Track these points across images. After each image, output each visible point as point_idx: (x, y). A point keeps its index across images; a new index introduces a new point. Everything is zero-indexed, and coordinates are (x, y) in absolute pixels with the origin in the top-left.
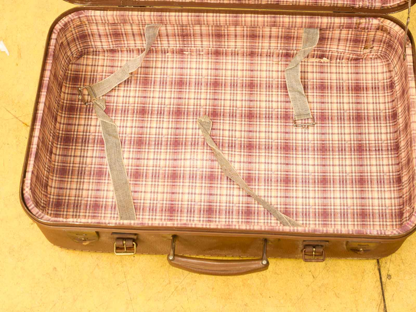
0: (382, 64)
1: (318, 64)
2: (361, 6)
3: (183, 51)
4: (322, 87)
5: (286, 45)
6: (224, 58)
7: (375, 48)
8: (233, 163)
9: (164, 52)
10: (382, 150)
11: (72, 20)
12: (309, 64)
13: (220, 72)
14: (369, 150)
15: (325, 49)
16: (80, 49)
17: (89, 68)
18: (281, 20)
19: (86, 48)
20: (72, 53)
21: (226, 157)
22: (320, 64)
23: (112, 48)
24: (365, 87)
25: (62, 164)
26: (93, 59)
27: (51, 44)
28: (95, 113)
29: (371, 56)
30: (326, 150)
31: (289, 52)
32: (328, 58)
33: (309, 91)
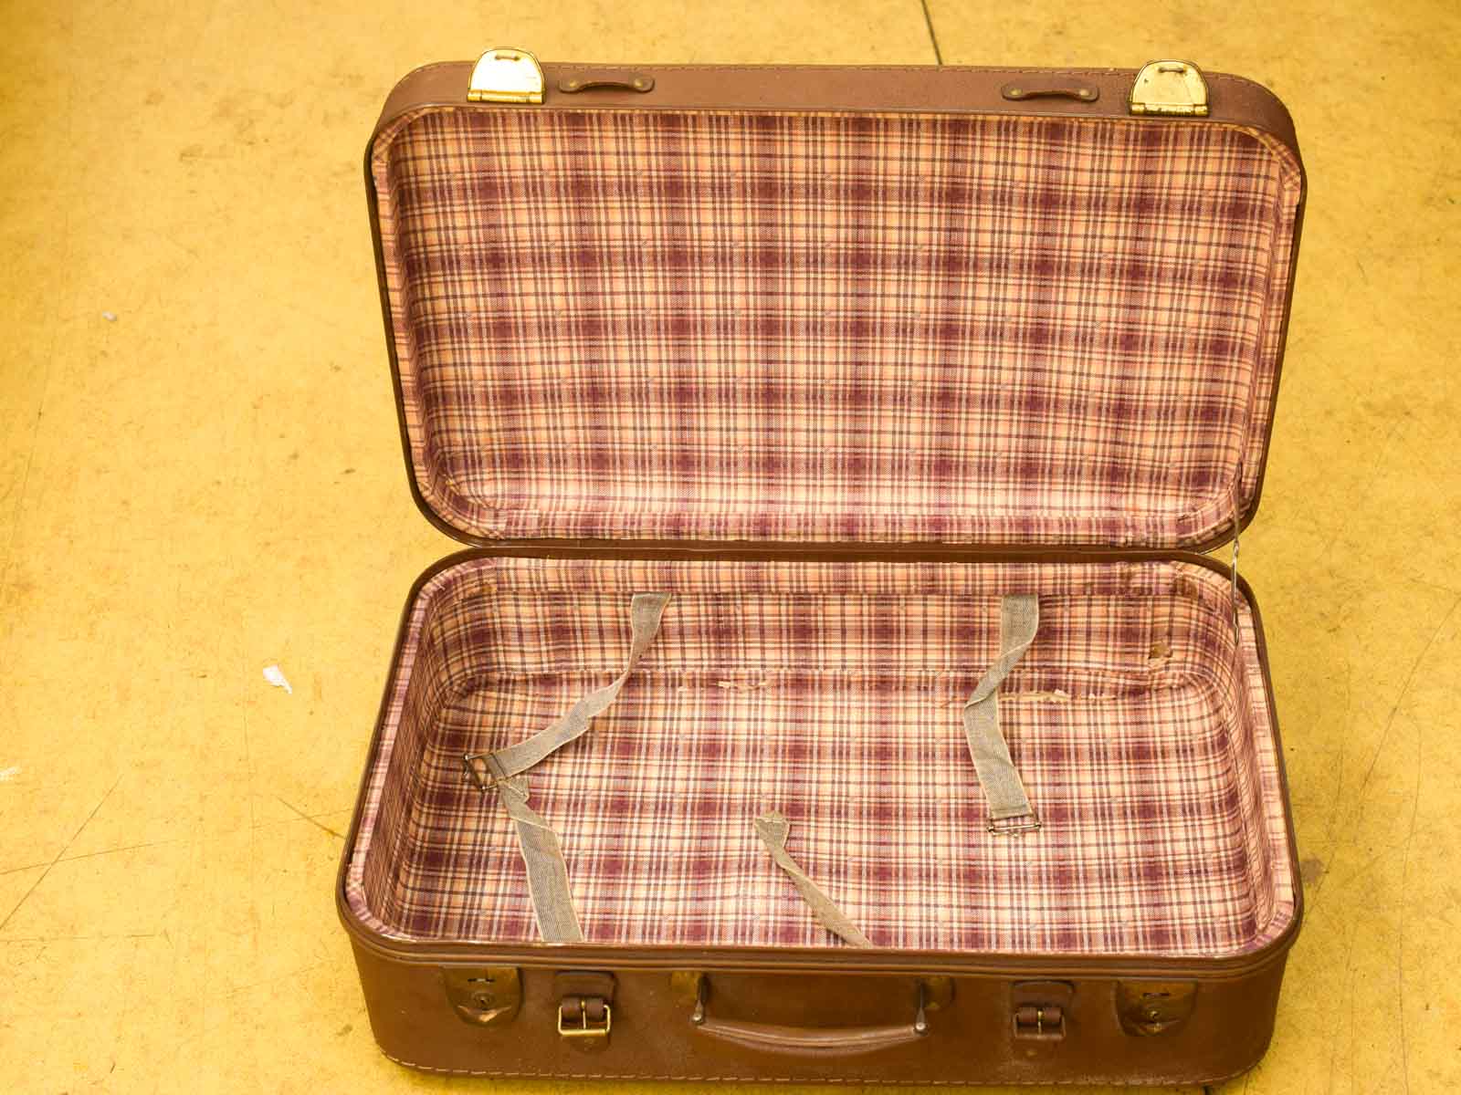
0: (1197, 699)
1: (1042, 707)
2: (1130, 539)
3: (717, 680)
4: (1056, 754)
5: (965, 657)
6: (817, 696)
7: (1176, 656)
8: (841, 905)
9: (673, 683)
10: (1206, 871)
11: (462, 577)
12: (1022, 707)
13: (807, 727)
14: (1176, 873)
15: (1057, 664)
16: (469, 672)
17: (491, 718)
18: (948, 571)
19: (483, 671)
20: (450, 677)
21: (825, 892)
22: (1048, 707)
23: (546, 672)
24: (1159, 750)
25: (419, 908)
26: (499, 699)
27: (415, 618)
28: (504, 806)
29: (1169, 681)
30: (1070, 878)
31: (972, 675)
32: (1066, 691)
33: (1024, 762)
